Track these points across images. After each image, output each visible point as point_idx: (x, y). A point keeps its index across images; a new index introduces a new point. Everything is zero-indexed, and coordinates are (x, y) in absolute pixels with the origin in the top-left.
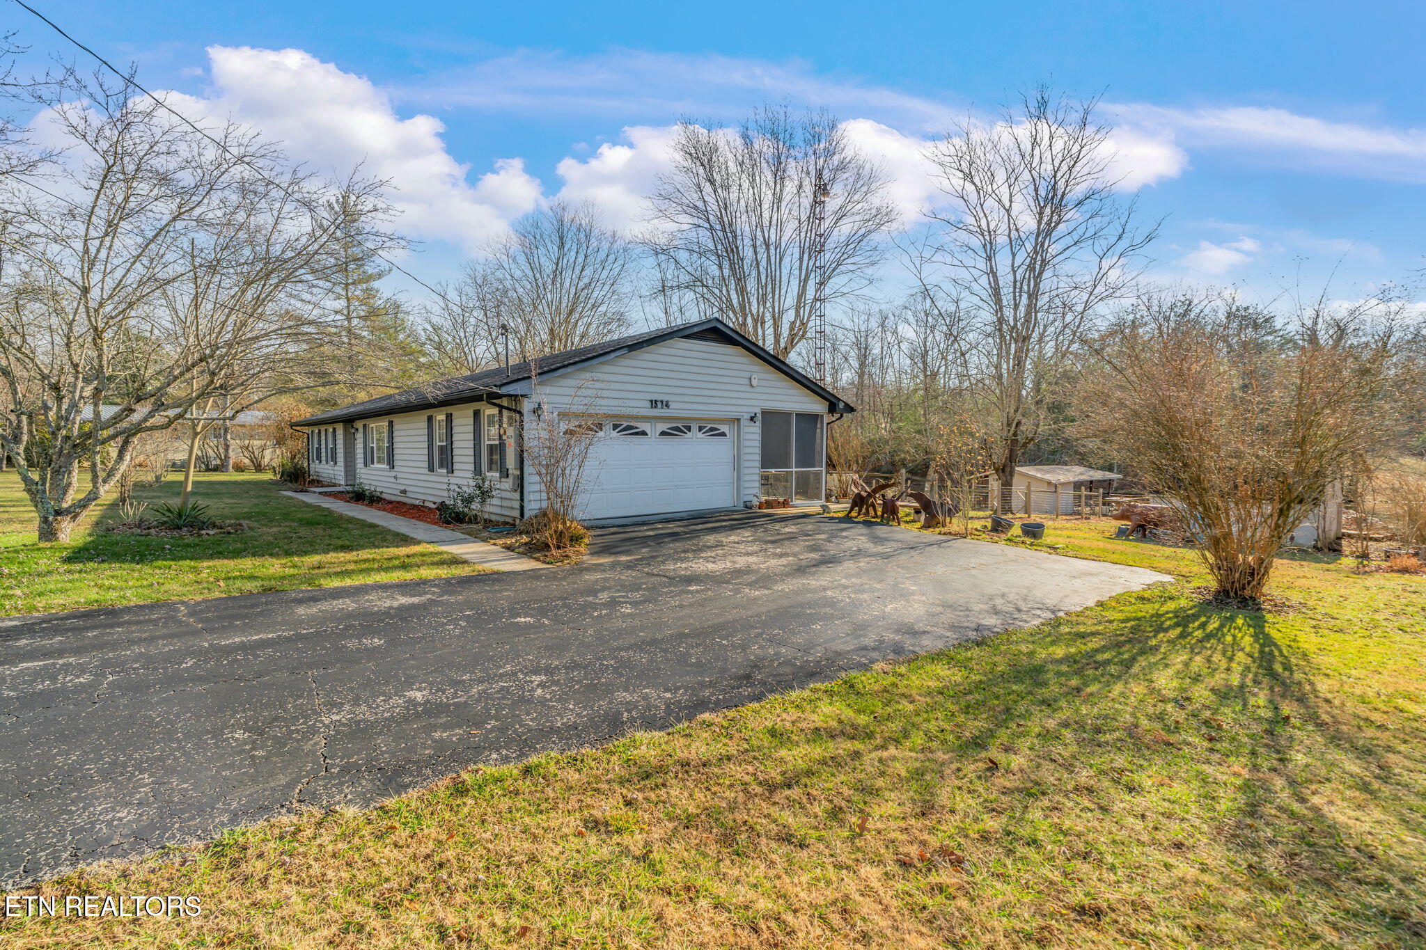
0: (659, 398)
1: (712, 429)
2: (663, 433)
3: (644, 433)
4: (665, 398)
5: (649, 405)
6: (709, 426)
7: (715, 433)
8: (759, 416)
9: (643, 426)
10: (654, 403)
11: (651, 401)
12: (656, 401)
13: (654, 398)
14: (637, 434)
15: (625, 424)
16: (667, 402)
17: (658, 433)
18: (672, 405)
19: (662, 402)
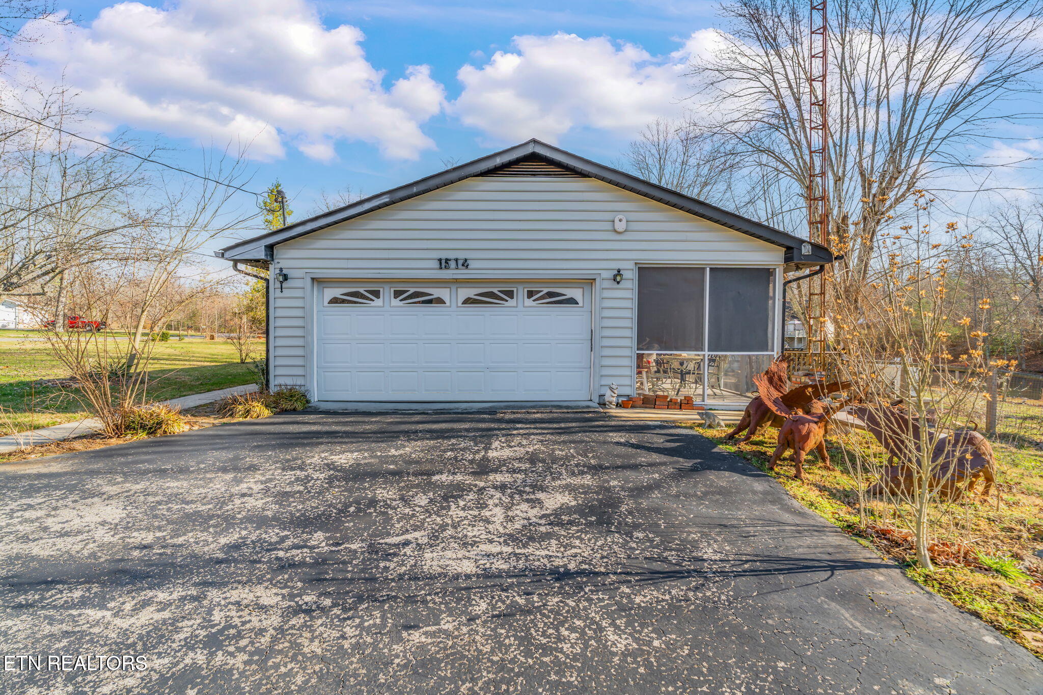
0: (451, 255)
1: (550, 295)
2: (468, 301)
3: (440, 301)
4: (461, 255)
5: (437, 265)
6: (546, 290)
7: (554, 298)
8: (630, 275)
9: (436, 292)
10: (444, 263)
11: (440, 260)
12: (447, 260)
13: (444, 255)
14: (430, 302)
15: (412, 290)
16: (466, 260)
17: (461, 300)
18: (472, 264)
19: (456, 260)
